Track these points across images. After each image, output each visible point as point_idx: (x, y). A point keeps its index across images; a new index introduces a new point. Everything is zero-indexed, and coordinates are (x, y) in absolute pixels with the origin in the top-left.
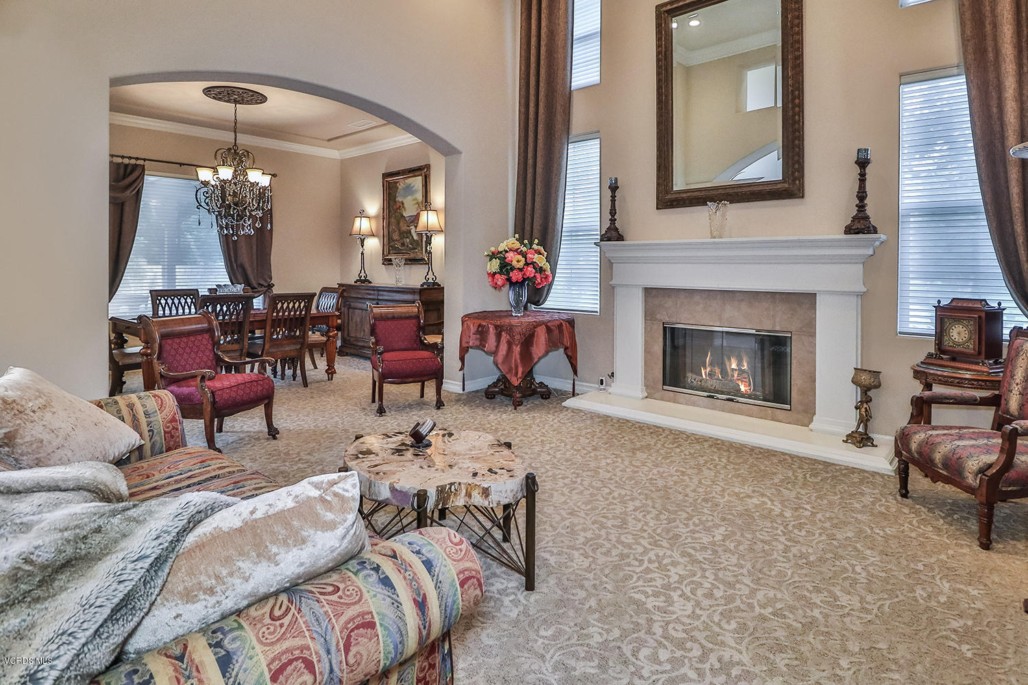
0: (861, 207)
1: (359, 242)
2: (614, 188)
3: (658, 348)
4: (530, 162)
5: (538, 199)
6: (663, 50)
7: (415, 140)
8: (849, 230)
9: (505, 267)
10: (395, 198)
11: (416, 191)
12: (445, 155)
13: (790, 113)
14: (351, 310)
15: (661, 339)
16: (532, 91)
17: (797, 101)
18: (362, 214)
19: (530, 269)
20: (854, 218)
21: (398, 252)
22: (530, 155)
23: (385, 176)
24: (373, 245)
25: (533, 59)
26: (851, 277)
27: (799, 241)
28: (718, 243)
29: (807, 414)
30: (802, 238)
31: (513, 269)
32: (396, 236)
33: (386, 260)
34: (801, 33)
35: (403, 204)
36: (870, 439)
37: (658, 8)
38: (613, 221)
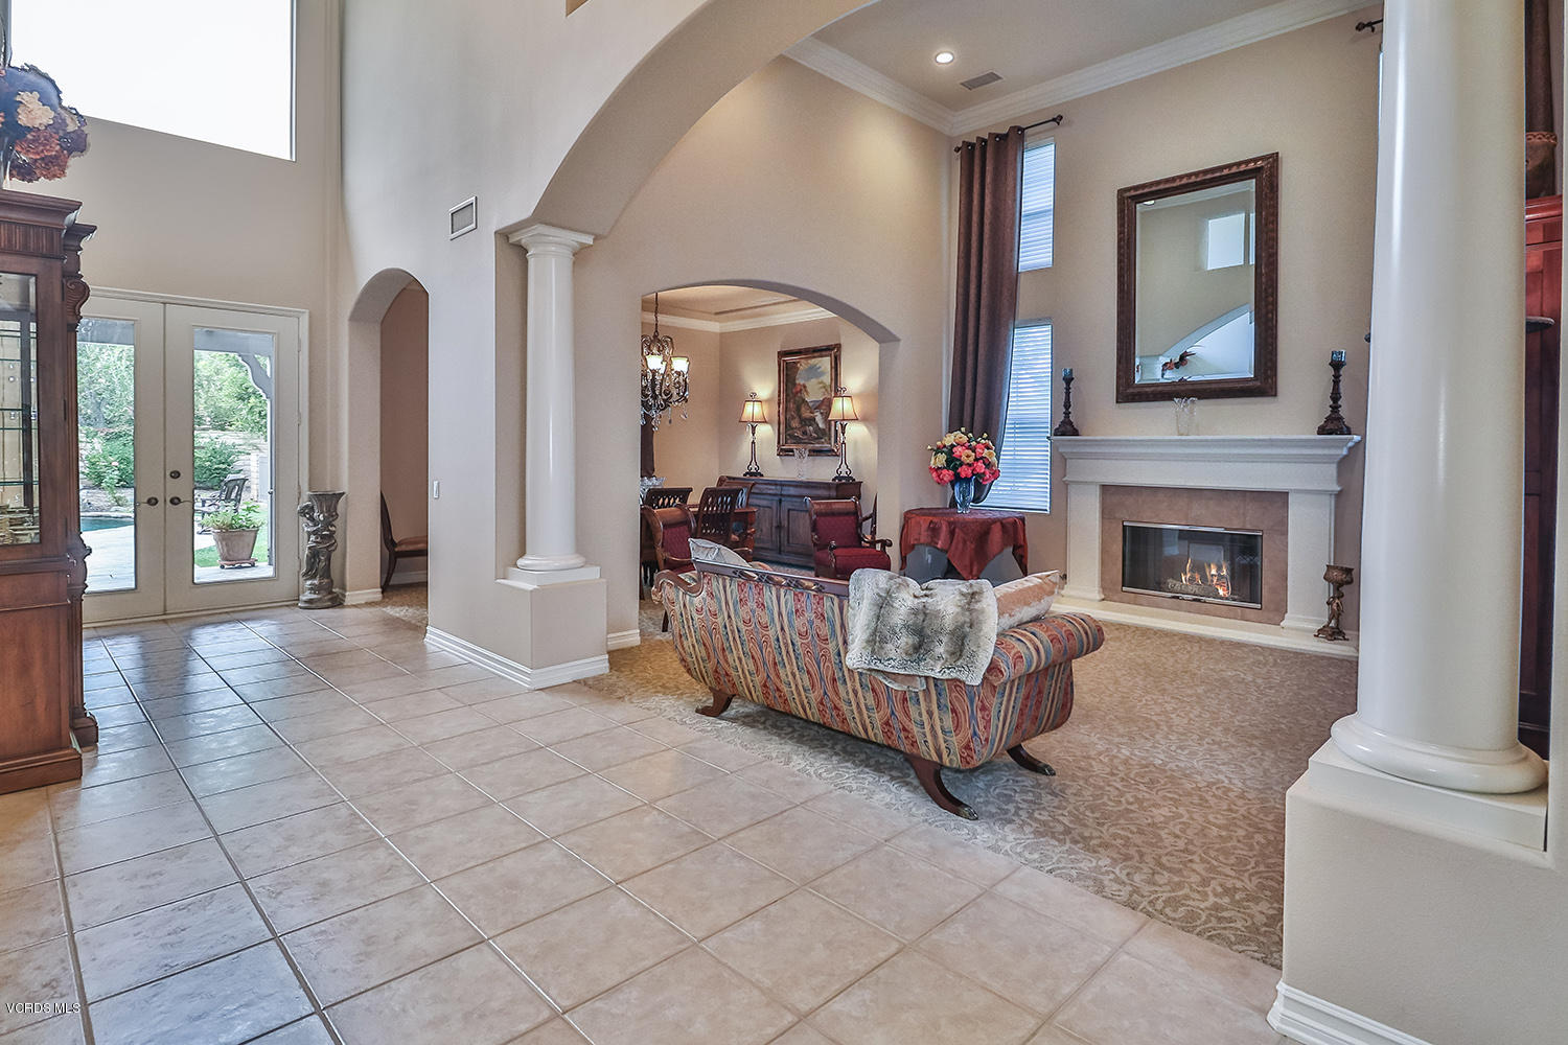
0: (1335, 408)
1: (749, 429)
2: (1068, 380)
3: (1117, 548)
4: (970, 348)
5: (979, 389)
6: (1126, 238)
7: (830, 315)
8: (1322, 431)
9: (953, 461)
10: (795, 380)
11: (822, 374)
12: (879, 342)
13: (1264, 311)
15: (1120, 538)
16: (973, 272)
17: (1271, 299)
18: (753, 398)
19: (980, 464)
20: (1328, 419)
21: (798, 441)
22: (971, 341)
23: (782, 354)
24: (766, 432)
25: (974, 238)
26: (1326, 478)
27: (1271, 440)
28: (1185, 440)
29: (1279, 612)
30: (1274, 437)
31: (961, 464)
32: (795, 424)
33: (782, 450)
34: (1276, 230)
35: (805, 387)
36: (1341, 633)
37: (1121, 192)
38: (1067, 414)
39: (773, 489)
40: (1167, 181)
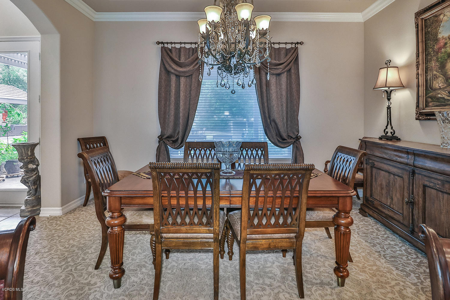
1: (384, 96)
10: (437, 36)
14: (374, 170)
18: (388, 64)
21: (443, 103)
24: (404, 96)
32: (438, 84)
33: (421, 114)
39: (405, 159)
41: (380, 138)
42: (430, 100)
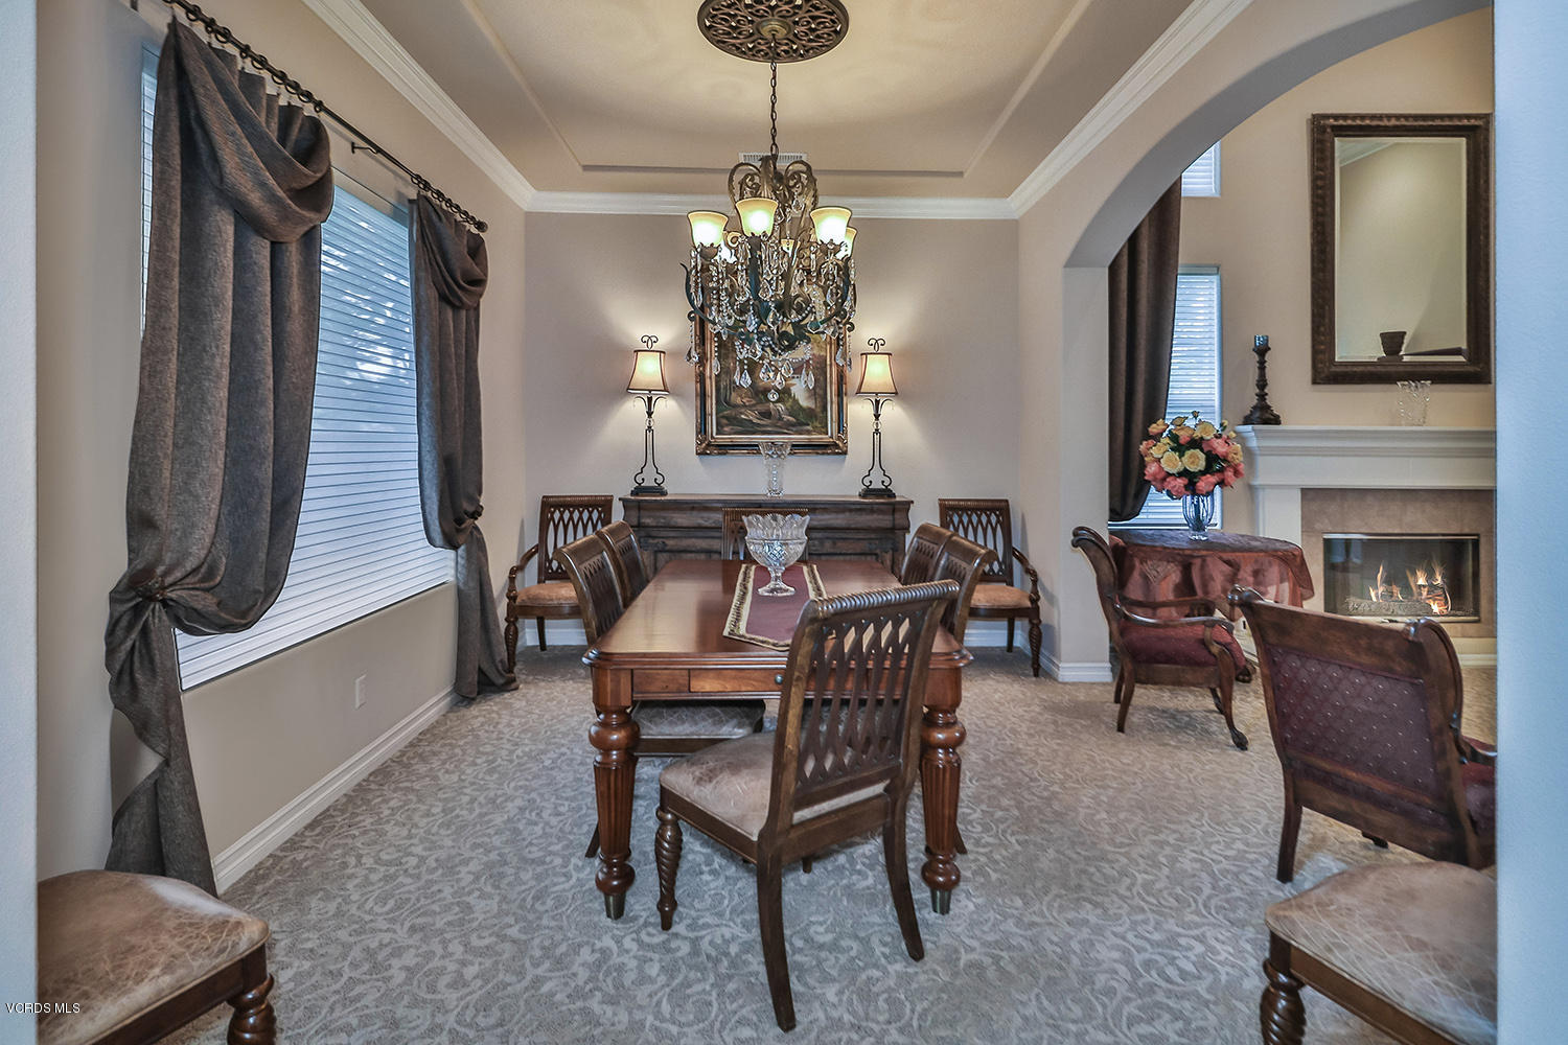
2: (1260, 352)
3: (1317, 568)
15: (1321, 556)
18: (650, 343)
21: (750, 429)
24: (673, 408)
32: (740, 398)
37: (1315, 117)
38: (1262, 396)
40: (1373, 117)
41: (632, 493)
42: (724, 421)
